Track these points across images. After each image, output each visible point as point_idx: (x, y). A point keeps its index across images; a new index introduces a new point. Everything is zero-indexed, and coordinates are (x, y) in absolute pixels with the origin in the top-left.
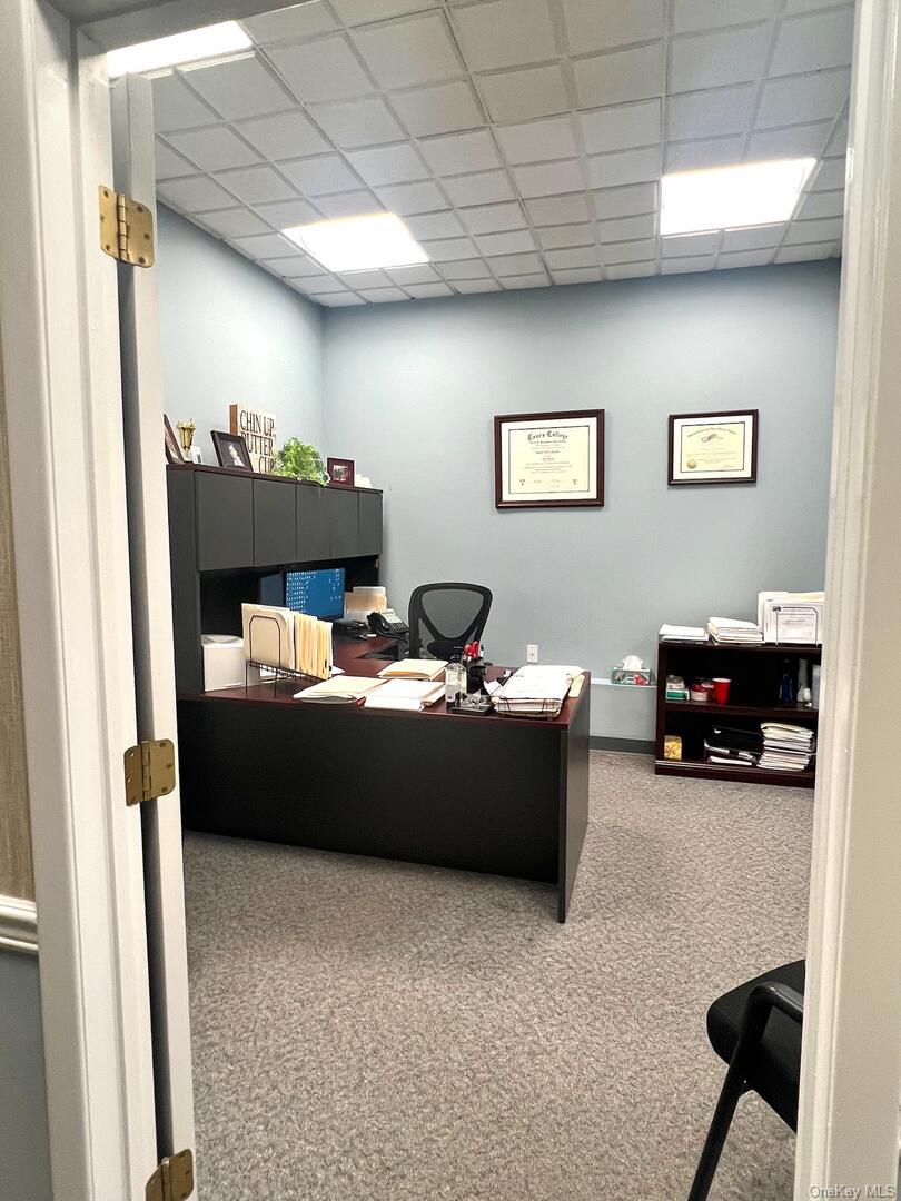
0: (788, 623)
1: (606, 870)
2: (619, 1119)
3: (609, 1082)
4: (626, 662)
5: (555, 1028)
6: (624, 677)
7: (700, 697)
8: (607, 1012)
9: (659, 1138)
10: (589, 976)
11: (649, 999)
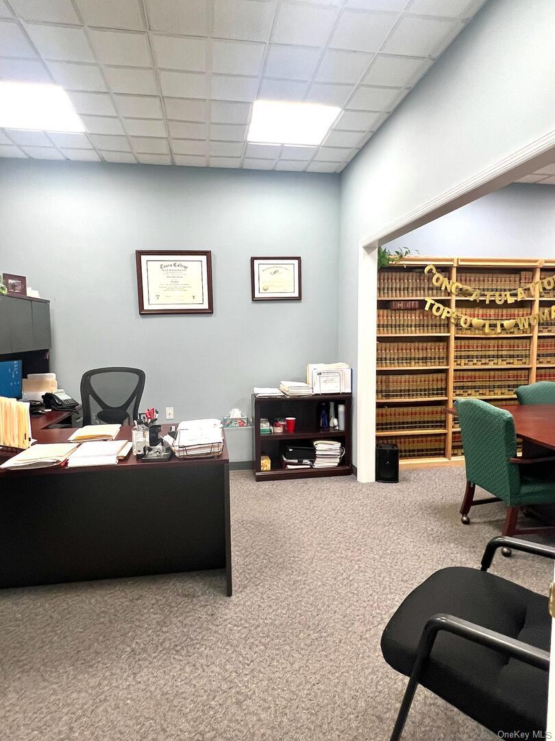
0: (325, 381)
1: (246, 552)
2: (310, 729)
3: (295, 703)
4: (232, 413)
5: (249, 677)
6: (231, 423)
7: (279, 430)
8: (277, 652)
9: (338, 733)
10: (259, 629)
11: (300, 634)
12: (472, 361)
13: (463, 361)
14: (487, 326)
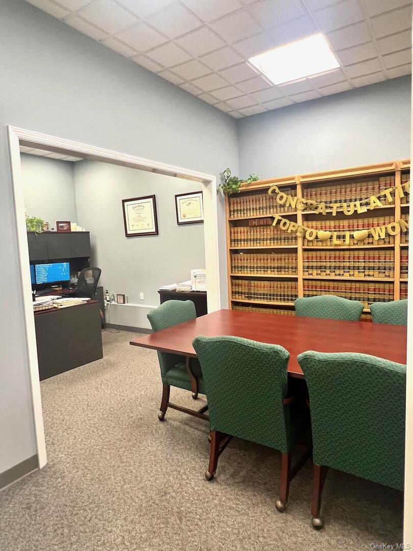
0: (199, 282)
12: (325, 271)
13: (315, 272)
14: (335, 237)
